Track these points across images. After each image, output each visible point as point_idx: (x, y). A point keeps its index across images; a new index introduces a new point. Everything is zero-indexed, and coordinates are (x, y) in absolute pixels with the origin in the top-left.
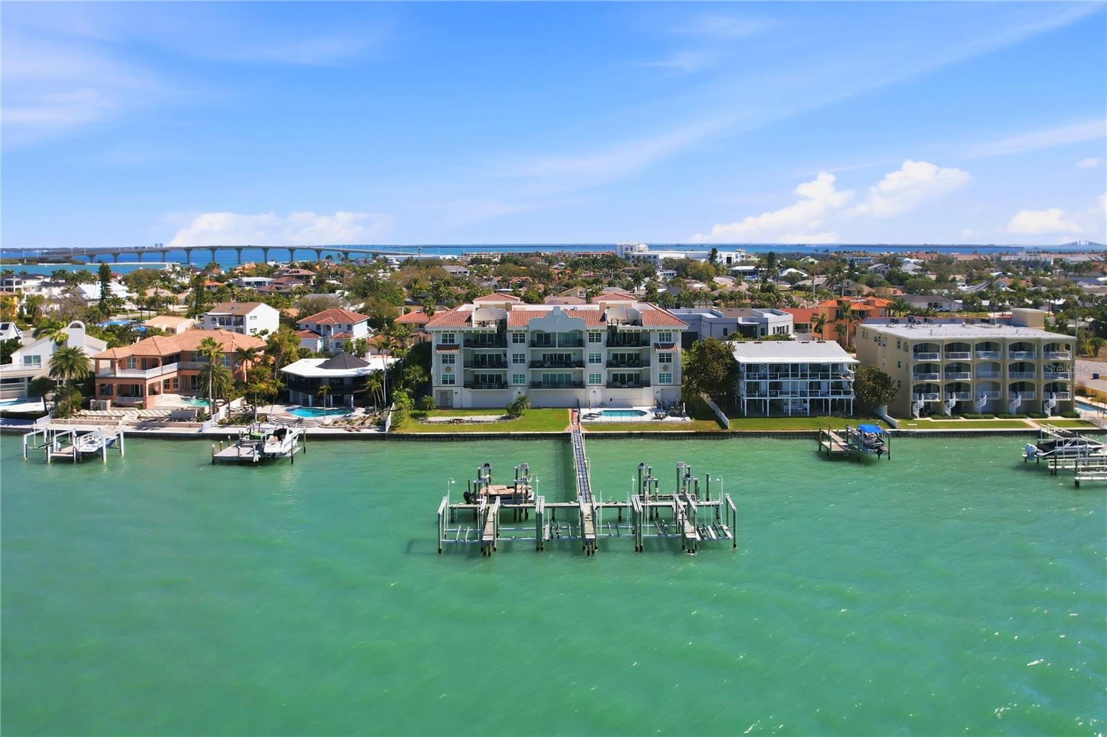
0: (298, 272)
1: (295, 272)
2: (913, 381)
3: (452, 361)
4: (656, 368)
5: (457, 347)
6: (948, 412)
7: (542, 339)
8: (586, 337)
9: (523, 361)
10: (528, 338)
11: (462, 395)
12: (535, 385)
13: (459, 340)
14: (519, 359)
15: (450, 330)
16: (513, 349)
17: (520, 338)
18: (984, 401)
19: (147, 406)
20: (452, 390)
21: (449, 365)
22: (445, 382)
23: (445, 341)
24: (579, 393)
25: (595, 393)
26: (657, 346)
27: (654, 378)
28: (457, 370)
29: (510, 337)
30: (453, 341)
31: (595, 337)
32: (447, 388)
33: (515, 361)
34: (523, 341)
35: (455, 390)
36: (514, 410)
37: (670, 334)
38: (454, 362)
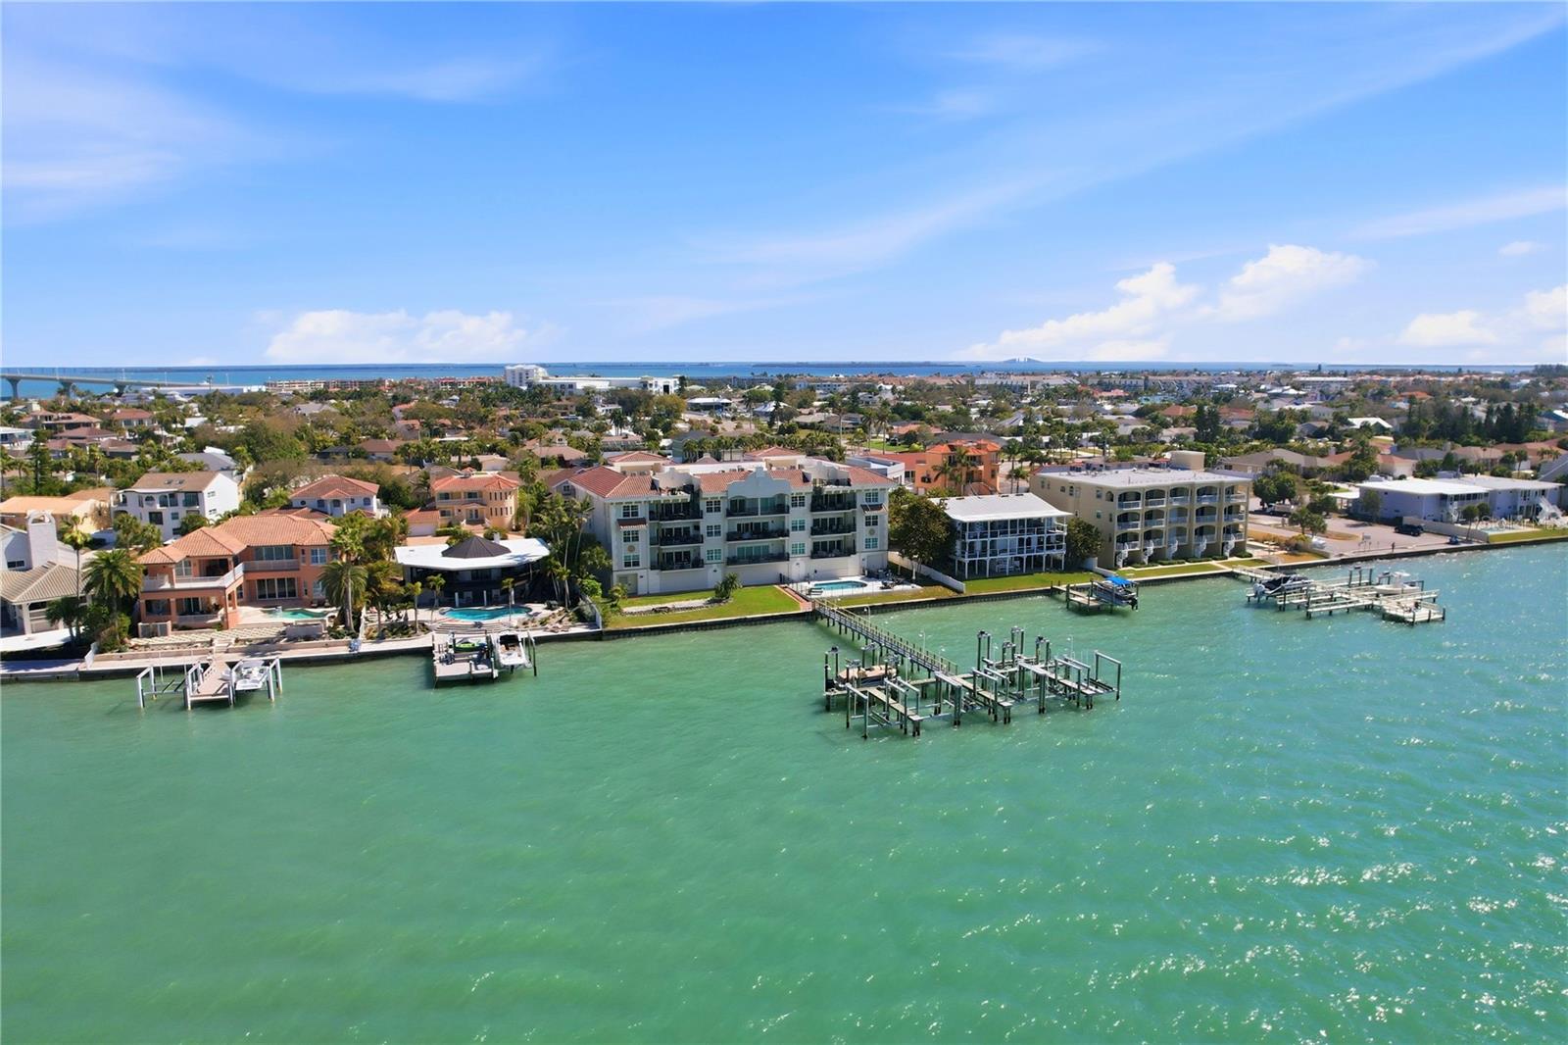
0: (69, 418)
1: (63, 418)
2: (1118, 531)
3: (636, 539)
4: (862, 532)
5: (642, 521)
6: (1146, 560)
7: (737, 507)
8: (788, 502)
9: (718, 533)
10: (724, 506)
11: (650, 579)
12: (731, 561)
13: (643, 513)
14: (714, 531)
15: (633, 500)
16: (709, 520)
17: (714, 506)
18: (1175, 548)
19: (230, 624)
20: (636, 574)
21: (631, 543)
22: (627, 564)
23: (626, 514)
24: (782, 567)
25: (797, 566)
26: (865, 508)
27: (860, 545)
28: (643, 549)
29: (703, 506)
30: (636, 514)
31: (798, 501)
32: (631, 571)
33: (710, 534)
34: (718, 510)
35: (640, 573)
36: (722, 592)
37: (877, 494)
38: (638, 540)
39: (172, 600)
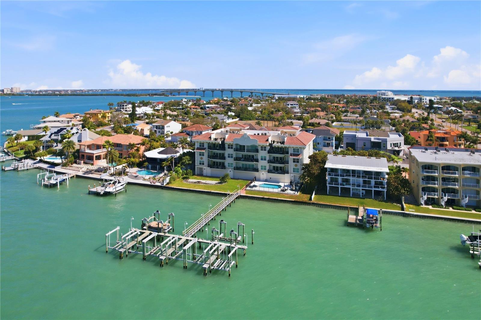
2: (422, 185)
3: (203, 155)
4: (291, 166)
5: (204, 149)
6: (443, 204)
7: (241, 148)
8: (259, 148)
9: (232, 157)
10: (234, 147)
11: (207, 170)
12: (237, 168)
13: (206, 146)
15: (202, 141)
16: (228, 152)
17: (230, 146)
19: (94, 164)
20: (203, 168)
21: (202, 156)
22: (200, 164)
23: (200, 146)
24: (256, 174)
25: (263, 174)
26: (291, 155)
27: (291, 170)
28: (205, 159)
29: (226, 146)
30: (203, 146)
31: (263, 148)
32: (201, 166)
33: (229, 157)
34: (232, 148)
35: (204, 167)
36: (223, 180)
37: (298, 149)
38: (204, 156)
39: (85, 155)
